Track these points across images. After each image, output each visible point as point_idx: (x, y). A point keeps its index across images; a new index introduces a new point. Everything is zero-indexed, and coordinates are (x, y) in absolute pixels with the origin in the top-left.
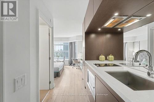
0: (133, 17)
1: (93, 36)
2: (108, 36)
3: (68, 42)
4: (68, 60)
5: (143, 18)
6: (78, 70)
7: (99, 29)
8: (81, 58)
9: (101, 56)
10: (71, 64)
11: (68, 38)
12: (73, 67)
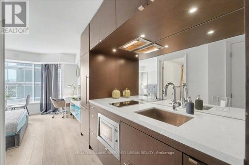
0: (155, 45)
1: (101, 58)
2: (122, 62)
3: (40, 63)
4: (39, 102)
5: (162, 48)
6: (65, 120)
7: (114, 50)
8: (72, 96)
9: (114, 91)
10: (46, 111)
11: (39, 54)
12: (52, 116)
